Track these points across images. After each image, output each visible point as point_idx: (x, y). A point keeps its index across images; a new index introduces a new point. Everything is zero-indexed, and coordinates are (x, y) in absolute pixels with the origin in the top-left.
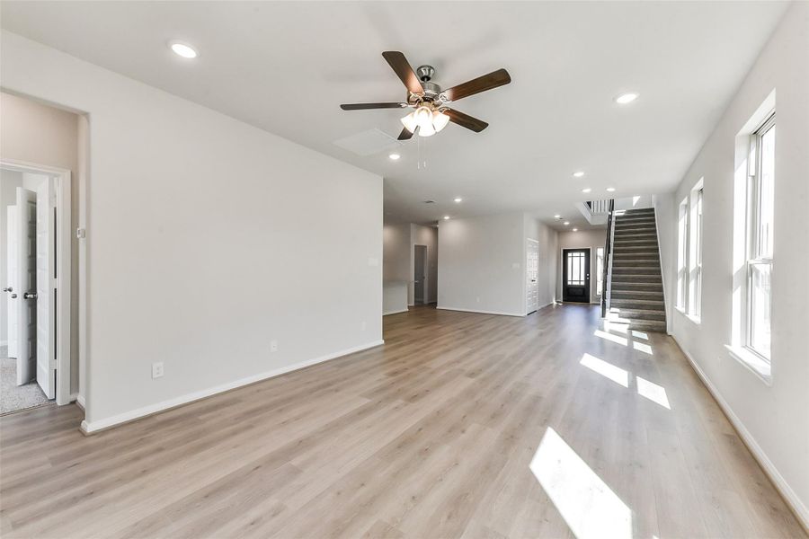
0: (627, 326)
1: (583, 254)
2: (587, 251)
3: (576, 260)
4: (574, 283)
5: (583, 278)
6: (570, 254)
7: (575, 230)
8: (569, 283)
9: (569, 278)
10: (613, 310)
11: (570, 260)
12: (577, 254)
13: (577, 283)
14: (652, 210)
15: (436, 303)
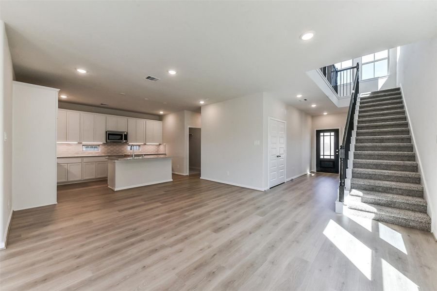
0: (373, 216)
1: (333, 134)
2: (336, 132)
3: (327, 139)
4: (325, 157)
5: (333, 153)
6: (322, 134)
7: (325, 114)
8: (322, 157)
9: (322, 153)
10: (354, 192)
11: (322, 138)
12: (328, 134)
13: (329, 157)
14: (399, 89)
15: (200, 175)
